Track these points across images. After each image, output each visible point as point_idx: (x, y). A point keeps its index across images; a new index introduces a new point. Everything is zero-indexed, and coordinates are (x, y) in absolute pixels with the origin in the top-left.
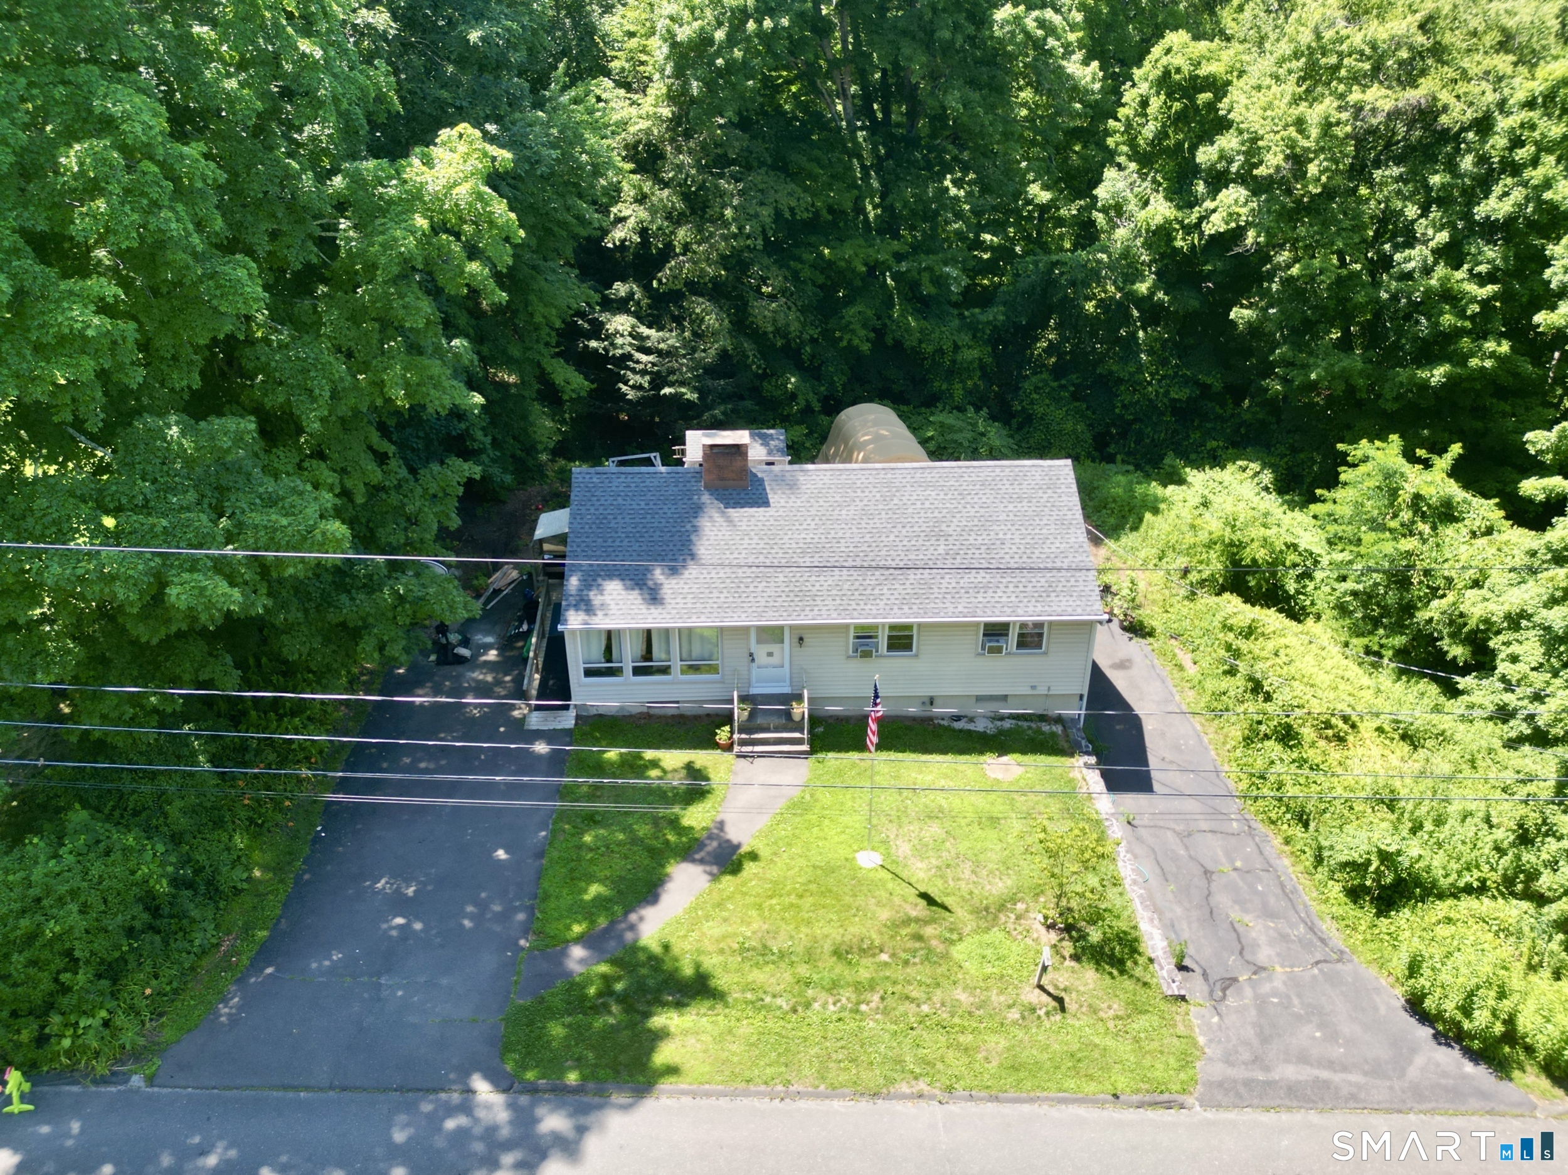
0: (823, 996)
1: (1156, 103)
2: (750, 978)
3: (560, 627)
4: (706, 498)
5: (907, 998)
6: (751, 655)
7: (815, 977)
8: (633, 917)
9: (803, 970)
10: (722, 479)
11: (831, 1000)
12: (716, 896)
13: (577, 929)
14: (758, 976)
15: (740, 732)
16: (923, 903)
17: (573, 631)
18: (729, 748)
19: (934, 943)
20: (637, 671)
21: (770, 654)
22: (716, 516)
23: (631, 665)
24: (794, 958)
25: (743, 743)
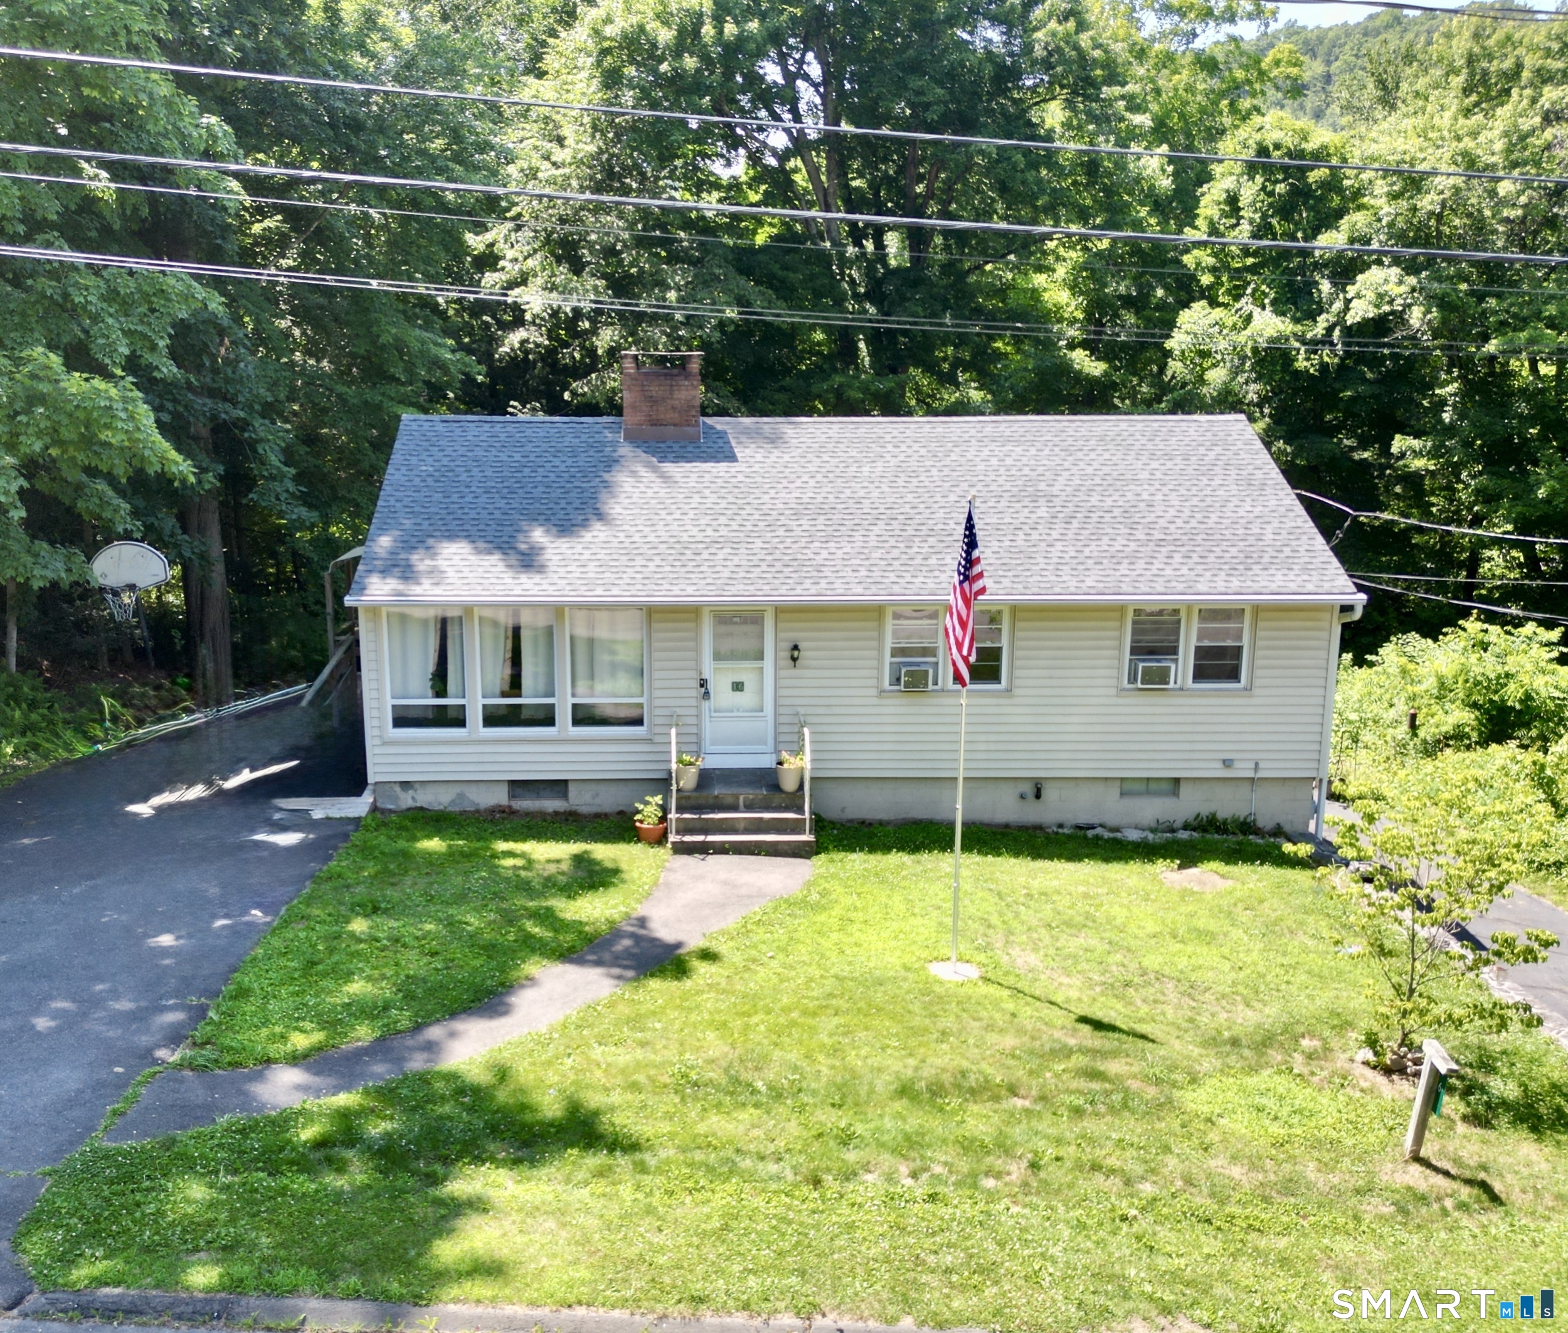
0: (887, 1160)
1: (1249, 192)
2: (701, 1128)
3: (349, 601)
4: (625, 450)
5: (1096, 1167)
6: (703, 683)
7: (859, 1129)
8: (435, 1032)
9: (831, 1119)
10: (655, 423)
11: (904, 1169)
12: (623, 1010)
13: (300, 1041)
14: (718, 1125)
15: (680, 809)
16: (1086, 1029)
17: (374, 610)
18: (660, 839)
19: (1134, 1085)
20: (493, 718)
21: (738, 687)
22: (642, 471)
23: (481, 702)
24: (805, 1098)
25: (686, 828)
